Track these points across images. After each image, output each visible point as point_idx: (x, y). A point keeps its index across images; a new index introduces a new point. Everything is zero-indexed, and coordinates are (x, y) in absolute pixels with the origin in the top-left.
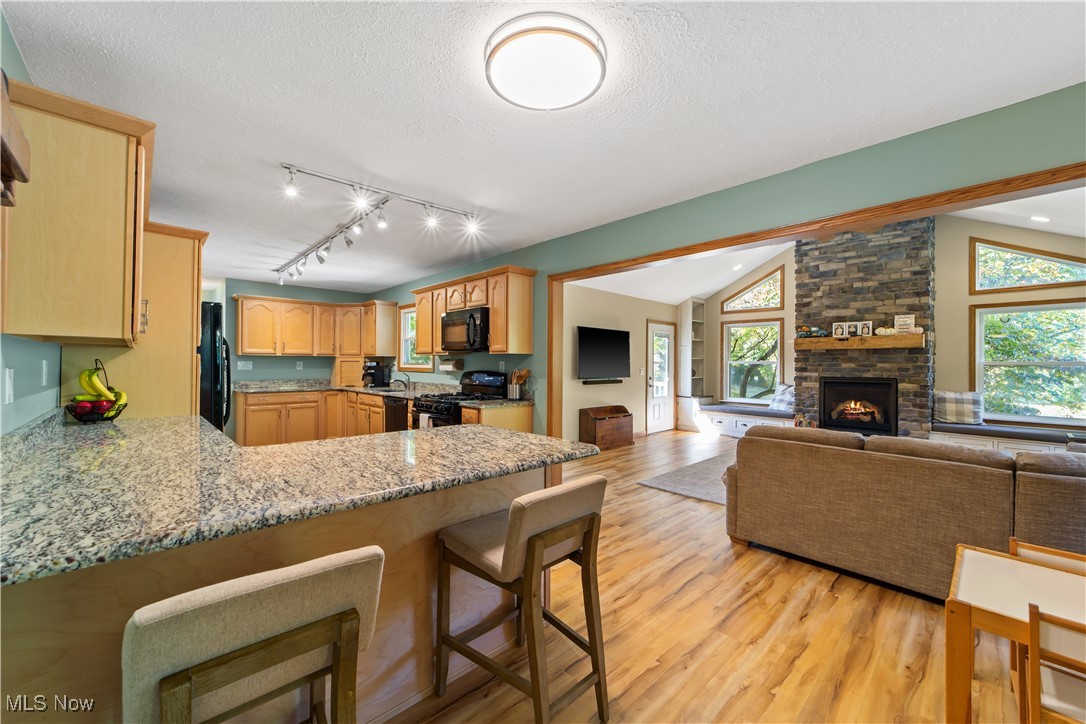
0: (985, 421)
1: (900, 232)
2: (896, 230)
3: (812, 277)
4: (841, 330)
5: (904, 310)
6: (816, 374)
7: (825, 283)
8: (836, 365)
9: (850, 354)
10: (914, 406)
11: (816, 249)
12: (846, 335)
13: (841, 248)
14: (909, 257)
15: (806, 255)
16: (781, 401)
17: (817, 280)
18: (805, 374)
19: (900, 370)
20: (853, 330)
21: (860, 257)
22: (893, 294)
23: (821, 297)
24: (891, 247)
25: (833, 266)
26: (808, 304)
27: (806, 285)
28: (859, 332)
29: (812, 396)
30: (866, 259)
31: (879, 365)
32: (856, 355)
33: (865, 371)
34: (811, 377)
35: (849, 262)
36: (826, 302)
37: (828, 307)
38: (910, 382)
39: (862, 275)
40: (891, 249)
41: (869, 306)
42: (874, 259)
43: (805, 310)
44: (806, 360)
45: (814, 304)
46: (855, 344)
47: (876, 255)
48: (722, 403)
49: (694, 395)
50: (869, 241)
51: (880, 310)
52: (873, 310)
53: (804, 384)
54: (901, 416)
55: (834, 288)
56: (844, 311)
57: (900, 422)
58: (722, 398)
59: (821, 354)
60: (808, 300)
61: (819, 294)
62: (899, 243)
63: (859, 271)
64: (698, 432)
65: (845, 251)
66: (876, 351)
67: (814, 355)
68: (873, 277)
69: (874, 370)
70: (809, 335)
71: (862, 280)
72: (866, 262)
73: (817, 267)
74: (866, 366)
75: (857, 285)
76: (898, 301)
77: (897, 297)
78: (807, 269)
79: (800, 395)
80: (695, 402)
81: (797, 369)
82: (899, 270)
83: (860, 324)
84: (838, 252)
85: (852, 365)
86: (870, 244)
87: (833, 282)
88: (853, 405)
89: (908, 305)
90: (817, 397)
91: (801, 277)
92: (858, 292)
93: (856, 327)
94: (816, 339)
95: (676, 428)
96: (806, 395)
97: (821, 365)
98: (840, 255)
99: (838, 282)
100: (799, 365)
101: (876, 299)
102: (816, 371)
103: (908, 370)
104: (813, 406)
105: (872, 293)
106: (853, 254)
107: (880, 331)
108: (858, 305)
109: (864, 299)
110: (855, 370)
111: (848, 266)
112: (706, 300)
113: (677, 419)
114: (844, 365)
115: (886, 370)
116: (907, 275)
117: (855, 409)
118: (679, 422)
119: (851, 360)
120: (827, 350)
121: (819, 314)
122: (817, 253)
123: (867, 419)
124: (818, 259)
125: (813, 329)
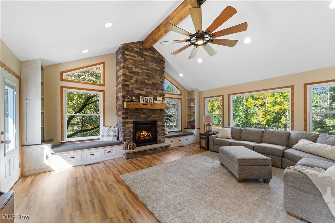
1: (158, 65)
2: (157, 64)
3: (129, 72)
4: (143, 100)
5: (159, 95)
6: (131, 120)
7: (135, 77)
8: (139, 116)
9: (144, 111)
10: (162, 130)
11: (132, 59)
12: (145, 102)
13: (140, 63)
14: (160, 76)
15: (127, 60)
17: (132, 74)
18: (127, 120)
19: (159, 117)
20: (146, 100)
21: (147, 70)
22: (156, 88)
23: (133, 83)
24: (156, 70)
25: (137, 70)
26: (128, 85)
27: (127, 75)
29: (130, 131)
30: (149, 72)
31: (153, 116)
32: (146, 111)
33: (149, 118)
34: (130, 122)
35: (144, 71)
36: (135, 86)
37: (137, 89)
38: (161, 122)
39: (147, 77)
40: (155, 70)
41: (150, 91)
42: (151, 72)
43: (127, 88)
44: (127, 113)
45: (130, 86)
46: (149, 106)
47: (151, 71)
48: (63, 143)
49: (43, 141)
50: (150, 65)
51: (153, 93)
52: (150, 93)
53: (126, 126)
54: (159, 135)
55: (138, 80)
56: (142, 91)
57: (158, 137)
58: (62, 139)
59: (134, 111)
60: (128, 83)
61: (133, 81)
62: (158, 69)
63: (147, 76)
64: (51, 171)
65: (142, 65)
66: (152, 110)
67: (131, 111)
68: (151, 80)
69: (151, 118)
71: (148, 80)
72: (149, 73)
73: (132, 68)
74: (149, 116)
75: (146, 81)
76: (158, 91)
77: (157, 90)
78: (127, 68)
79: (125, 131)
81: (123, 118)
82: (158, 80)
83: (149, 98)
84: (139, 65)
85: (145, 116)
86: (150, 66)
87: (138, 78)
88: (143, 133)
89: (160, 93)
90: (132, 131)
91: (125, 71)
92: (146, 84)
93: (147, 99)
95: (23, 176)
96: (128, 131)
97: (133, 116)
98: (140, 66)
99: (140, 78)
100: (124, 116)
101: (152, 89)
102: (132, 119)
103: (160, 117)
104: (130, 136)
105: (151, 86)
106: (144, 67)
107: (155, 102)
108: (146, 90)
109: (148, 88)
110: (146, 118)
111: (143, 72)
113: (23, 167)
114: (142, 116)
115: (155, 117)
116: (160, 82)
117: (144, 135)
118: (26, 169)
119: (144, 113)
120: (136, 109)
121: (133, 91)
122: (132, 61)
123: (148, 138)
124: (132, 65)
125: (134, 98)
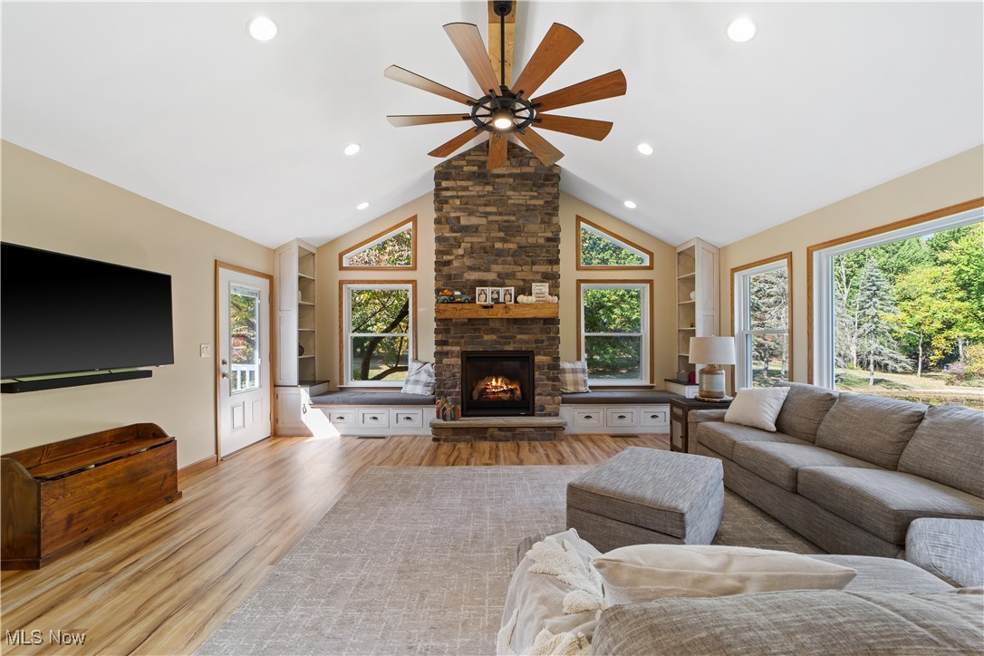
0: (590, 387)
1: (535, 194)
2: (532, 191)
3: (453, 230)
4: (485, 295)
5: (539, 277)
6: (457, 349)
7: (467, 239)
8: (478, 337)
9: (492, 324)
10: (548, 379)
11: (458, 197)
12: (489, 302)
13: (482, 201)
14: (543, 222)
15: (447, 202)
16: (417, 382)
17: (458, 234)
18: (446, 348)
19: (537, 341)
20: (495, 296)
21: (500, 214)
22: (529, 259)
23: (463, 256)
24: (530, 209)
25: (474, 221)
26: (448, 263)
27: (446, 239)
28: (501, 300)
29: (454, 375)
30: (506, 218)
31: (519, 337)
32: (497, 325)
33: (506, 343)
34: (452, 352)
35: (491, 218)
36: (468, 262)
37: (471, 268)
38: (545, 355)
39: (502, 234)
40: (527, 210)
41: (510, 271)
42: (513, 218)
43: (446, 270)
44: (447, 331)
45: (455, 264)
46: (499, 313)
47: (514, 215)
48: (342, 389)
49: (302, 382)
50: (509, 198)
51: (519, 275)
52: (511, 275)
53: (445, 361)
54: (538, 391)
55: (476, 247)
56: (486, 274)
57: (537, 398)
58: (341, 382)
59: (463, 324)
60: (449, 258)
61: (461, 251)
62: (535, 205)
63: (500, 230)
65: (486, 205)
66: (516, 321)
67: (456, 325)
68: (513, 239)
69: (514, 343)
70: (452, 300)
71: (503, 240)
72: (506, 221)
73: (458, 218)
74: (506, 338)
75: (498, 245)
76: (535, 268)
77: (533, 263)
78: (448, 220)
79: (441, 374)
80: (304, 394)
81: (438, 343)
82: (535, 234)
83: (502, 290)
84: (479, 205)
85: (494, 337)
86: (510, 202)
87: (474, 240)
88: (494, 383)
89: (543, 273)
90: (458, 375)
91: (441, 229)
92: (499, 253)
93: (498, 293)
94: (460, 306)
95: (275, 434)
96: (448, 374)
97: (462, 337)
98: (481, 209)
99: (480, 240)
100: (440, 337)
101: (516, 263)
102: (458, 344)
103: (542, 341)
104: (454, 387)
105: (512, 256)
106: (493, 209)
107: (521, 298)
108: (497, 268)
109: (504, 263)
110: (496, 342)
111: (490, 223)
112: (318, 249)
113: (275, 420)
114: (486, 337)
115: (527, 342)
116: (542, 241)
117: (496, 387)
118: (280, 425)
119: (493, 331)
120: (470, 320)
121: (461, 275)
122: (458, 202)
123: (506, 396)
124: (460, 209)
125: (457, 293)
